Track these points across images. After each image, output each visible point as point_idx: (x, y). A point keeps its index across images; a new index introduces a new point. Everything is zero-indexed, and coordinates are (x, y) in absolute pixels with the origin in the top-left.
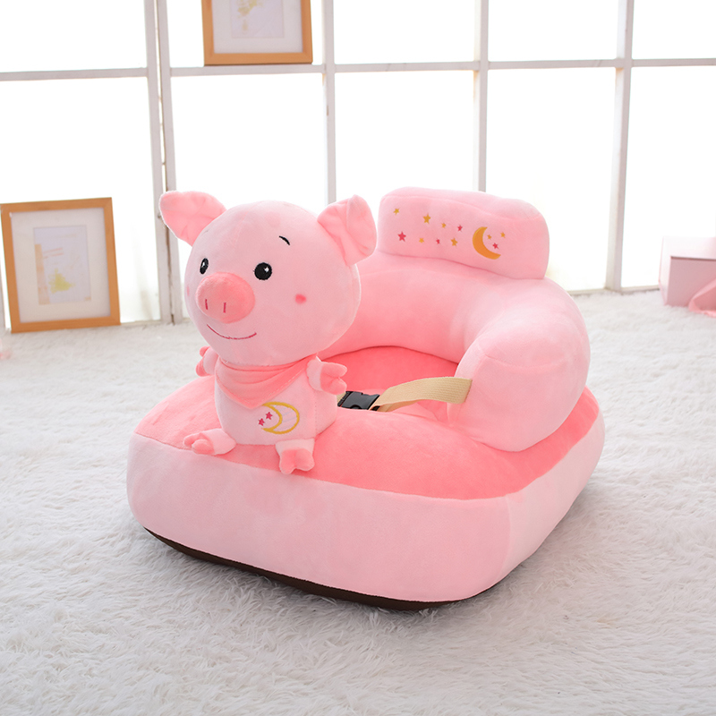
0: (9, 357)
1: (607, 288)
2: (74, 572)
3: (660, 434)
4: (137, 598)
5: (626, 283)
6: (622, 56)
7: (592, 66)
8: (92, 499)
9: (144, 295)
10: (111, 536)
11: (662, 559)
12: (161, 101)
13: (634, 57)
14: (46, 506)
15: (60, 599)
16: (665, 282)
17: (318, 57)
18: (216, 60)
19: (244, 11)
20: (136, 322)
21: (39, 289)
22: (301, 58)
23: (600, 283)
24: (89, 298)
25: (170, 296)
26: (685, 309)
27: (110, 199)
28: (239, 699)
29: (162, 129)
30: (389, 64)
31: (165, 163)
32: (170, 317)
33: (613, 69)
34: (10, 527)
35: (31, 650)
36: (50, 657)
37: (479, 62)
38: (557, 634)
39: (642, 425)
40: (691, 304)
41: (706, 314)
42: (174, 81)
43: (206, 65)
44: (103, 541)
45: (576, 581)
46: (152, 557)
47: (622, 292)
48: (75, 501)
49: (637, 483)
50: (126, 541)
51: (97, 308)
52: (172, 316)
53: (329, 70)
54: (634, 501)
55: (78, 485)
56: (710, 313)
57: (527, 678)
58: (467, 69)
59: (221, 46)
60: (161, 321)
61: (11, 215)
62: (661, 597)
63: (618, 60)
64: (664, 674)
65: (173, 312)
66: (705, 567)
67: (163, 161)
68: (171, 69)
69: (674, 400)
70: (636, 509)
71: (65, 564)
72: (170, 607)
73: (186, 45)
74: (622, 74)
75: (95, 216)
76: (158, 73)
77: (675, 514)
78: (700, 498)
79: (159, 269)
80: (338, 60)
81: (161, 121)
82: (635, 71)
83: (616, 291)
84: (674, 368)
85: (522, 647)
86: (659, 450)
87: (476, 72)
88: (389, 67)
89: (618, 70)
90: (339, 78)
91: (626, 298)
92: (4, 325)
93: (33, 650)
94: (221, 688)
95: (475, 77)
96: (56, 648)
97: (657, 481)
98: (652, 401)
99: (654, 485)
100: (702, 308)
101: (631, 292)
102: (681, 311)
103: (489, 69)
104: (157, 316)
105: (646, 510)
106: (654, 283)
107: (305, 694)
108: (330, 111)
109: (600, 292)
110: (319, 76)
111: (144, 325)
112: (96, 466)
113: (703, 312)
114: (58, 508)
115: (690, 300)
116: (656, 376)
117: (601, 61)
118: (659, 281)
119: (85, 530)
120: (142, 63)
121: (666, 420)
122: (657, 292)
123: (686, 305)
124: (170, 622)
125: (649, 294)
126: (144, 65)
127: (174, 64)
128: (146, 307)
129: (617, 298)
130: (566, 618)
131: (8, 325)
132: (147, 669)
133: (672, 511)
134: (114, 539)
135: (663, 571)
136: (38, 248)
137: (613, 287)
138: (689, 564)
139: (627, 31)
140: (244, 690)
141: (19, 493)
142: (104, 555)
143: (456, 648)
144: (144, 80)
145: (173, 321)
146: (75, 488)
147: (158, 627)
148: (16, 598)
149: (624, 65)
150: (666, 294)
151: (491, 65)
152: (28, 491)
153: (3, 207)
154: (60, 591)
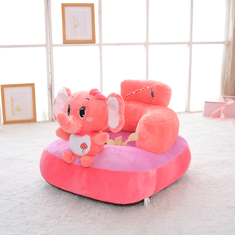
0: (3, 131)
1: (186, 111)
2: (26, 191)
3: (199, 154)
4: (44, 198)
5: (191, 110)
6: (189, 41)
7: (180, 44)
8: (30, 171)
9: (44, 113)
10: (36, 182)
12: (50, 53)
13: (193, 41)
14: (17, 174)
15: (22, 199)
16: (203, 109)
17: (97, 41)
18: (66, 42)
19: (75, 27)
20: (41, 121)
21: (12, 111)
22: (92, 41)
23: (184, 110)
24: (27, 114)
25: (52, 113)
26: (209, 117)
27: (34, 83)
29: (50, 62)
31: (51, 73)
32: (52, 120)
33: (187, 45)
34: (6, 179)
36: (20, 214)
37: (146, 43)
39: (193, 151)
40: (211, 116)
41: (215, 119)
42: (54, 48)
43: (63, 43)
44: (33, 183)
46: (47, 187)
47: (190, 112)
48: (25, 172)
50: (40, 183)
51: (30, 116)
52: (53, 119)
53: (100, 45)
55: (25, 168)
56: (217, 119)
58: (142, 45)
59: (68, 38)
60: (49, 121)
61: (4, 88)
62: (195, 198)
63: (188, 42)
65: (53, 118)
67: (50, 72)
68: (53, 45)
69: (203, 144)
71: (22, 189)
72: (53, 201)
73: (58, 37)
75: (29, 89)
76: (49, 46)
77: (201, 176)
78: (209, 172)
79: (49, 105)
80: (103, 42)
81: (50, 60)
82: (193, 45)
83: (188, 112)
84: (204, 135)
86: (198, 158)
87: (145, 46)
88: (119, 44)
89: (188, 45)
90: (103, 47)
91: (192, 114)
93: (15, 212)
95: (145, 47)
96: (21, 212)
98: (197, 144)
99: (196, 168)
100: (214, 117)
101: (193, 113)
102: (208, 118)
104: (48, 119)
106: (200, 110)
107: (93, 224)
108: (101, 57)
109: (184, 113)
110: (98, 47)
111: (44, 122)
112: (31, 163)
113: (215, 118)
114: (20, 174)
115: (211, 114)
116: (199, 137)
117: (183, 42)
119: (28, 180)
121: (201, 150)
122: (201, 113)
123: (210, 116)
124: (54, 205)
126: (45, 43)
127: (53, 43)
128: (44, 116)
129: (189, 114)
131: (2, 122)
132: (47, 217)
134: (37, 182)
136: (12, 98)
137: (188, 111)
138: (204, 189)
139: (190, 33)
141: (8, 170)
142: (34, 187)
144: (45, 48)
145: (53, 121)
146: (25, 169)
147: (50, 206)
148: (9, 199)
149: (190, 44)
150: (203, 113)
151: (149, 44)
152: (11, 169)
153: (1, 86)
154: (22, 197)
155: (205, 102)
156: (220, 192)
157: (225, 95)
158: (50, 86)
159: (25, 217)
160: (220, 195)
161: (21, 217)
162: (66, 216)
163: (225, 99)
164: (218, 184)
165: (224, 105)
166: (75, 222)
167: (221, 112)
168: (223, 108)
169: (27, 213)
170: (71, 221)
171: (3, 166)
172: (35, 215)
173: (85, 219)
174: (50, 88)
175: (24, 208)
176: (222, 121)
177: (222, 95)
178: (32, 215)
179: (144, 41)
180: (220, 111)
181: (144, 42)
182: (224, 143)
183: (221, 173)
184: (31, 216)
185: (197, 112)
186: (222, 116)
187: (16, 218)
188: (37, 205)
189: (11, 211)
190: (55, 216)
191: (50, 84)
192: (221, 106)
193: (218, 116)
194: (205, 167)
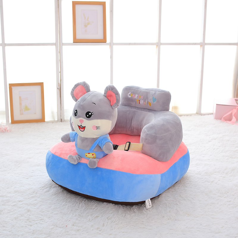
0: (10, 131)
1: (197, 113)
2: (33, 197)
3: (209, 160)
4: (52, 205)
5: (203, 112)
6: (202, 42)
8: (37, 176)
9: (53, 113)
10: (43, 187)
11: (206, 197)
12: (59, 53)
13: (206, 42)
14: (23, 178)
15: (28, 206)
16: (215, 112)
17: (108, 40)
18: (76, 41)
19: (86, 26)
20: (50, 121)
21: (20, 110)
22: (103, 41)
23: (195, 112)
24: (35, 113)
25: (61, 113)
26: (220, 120)
27: (43, 83)
29: (60, 62)
30: (130, 43)
31: (60, 72)
32: (60, 120)
33: (199, 46)
34: (13, 184)
35: (21, 220)
36: (26, 222)
37: (158, 43)
39: (204, 157)
40: (222, 119)
42: (64, 47)
43: (73, 42)
44: (40, 189)
47: (201, 115)
48: (32, 176)
49: (201, 174)
50: (48, 189)
51: (38, 116)
52: (61, 119)
53: (111, 45)
54: (199, 180)
55: (33, 171)
56: (228, 122)
58: (154, 45)
59: (78, 37)
60: (58, 121)
61: (12, 87)
62: (204, 208)
65: (62, 118)
68: (63, 43)
69: (214, 149)
70: (200, 182)
71: (29, 195)
72: (60, 208)
73: (68, 36)
75: (38, 88)
76: (59, 45)
77: (211, 184)
78: (219, 179)
79: (57, 105)
80: (114, 42)
81: (59, 59)
82: (205, 46)
83: (200, 114)
84: (215, 139)
86: (208, 165)
87: (157, 46)
88: (130, 44)
89: (201, 46)
90: (114, 47)
91: (203, 116)
92: (9, 121)
95: (157, 47)
96: (28, 220)
97: (206, 174)
98: (208, 149)
100: (226, 120)
101: (204, 115)
102: (219, 121)
104: (56, 119)
105: (202, 183)
106: (211, 112)
107: (100, 234)
108: (111, 57)
109: (195, 114)
110: (108, 46)
111: (53, 122)
112: (38, 166)
113: (226, 121)
114: (27, 178)
115: (222, 117)
116: (210, 141)
117: (196, 43)
118: (213, 111)
119: (35, 185)
120: (54, 41)
121: (211, 155)
122: (212, 115)
123: (221, 119)
124: (61, 212)
126: (55, 42)
128: (53, 116)
129: (200, 116)
131: (10, 121)
132: (54, 226)
133: (210, 183)
134: (44, 188)
135: (206, 201)
136: (20, 97)
137: (199, 113)
138: (213, 199)
139: (203, 34)
141: (15, 174)
142: (41, 193)
144: (55, 46)
145: (61, 121)
146: (32, 173)
147: (57, 214)
148: (15, 205)
149: (203, 45)
150: (215, 115)
151: (162, 44)
152: (18, 173)
153: (10, 84)
154: (28, 203)
155: (217, 104)
156: (230, 201)
157: (237, 97)
158: (59, 85)
159: (31, 226)
160: (229, 205)
161: (28, 225)
162: (73, 225)
163: (237, 101)
164: (228, 193)
165: (236, 108)
166: (82, 231)
167: (233, 115)
168: (235, 111)
169: (33, 221)
170: (78, 230)
171: (10, 169)
172: (41, 223)
173: (92, 229)
174: (59, 88)
175: (30, 215)
176: (233, 124)
177: (234, 97)
178: (39, 223)
179: (155, 41)
180: (231, 114)
181: (156, 42)
182: (235, 148)
183: (231, 181)
184: (37, 224)
185: (208, 114)
186: (234, 119)
187: (22, 227)
188: (43, 212)
189: (17, 218)
190: (62, 225)
191: (59, 83)
192: (233, 109)
193: (229, 119)
194: (215, 174)
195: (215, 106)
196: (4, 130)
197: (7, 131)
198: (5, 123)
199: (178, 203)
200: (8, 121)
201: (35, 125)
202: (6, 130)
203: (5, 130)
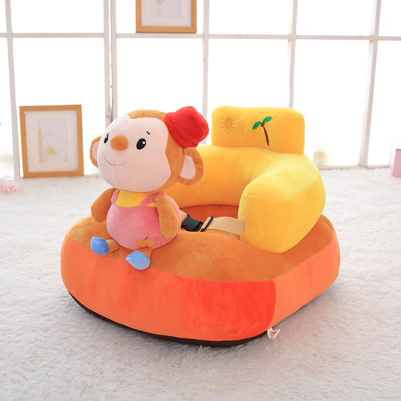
0: (20, 192)
1: (359, 165)
3: (380, 251)
5: (370, 163)
7: (356, 39)
11: (373, 323)
12: (110, 52)
13: (380, 35)
14: (32, 277)
16: (392, 163)
17: (200, 29)
18: (142, 30)
19: (159, 2)
20: (93, 174)
21: (40, 154)
22: (191, 30)
23: (356, 163)
24: (67, 160)
27: (81, 105)
28: (126, 392)
29: (111, 67)
30: (240, 35)
31: (112, 87)
33: (368, 41)
34: (11, 288)
37: (291, 35)
38: (308, 364)
39: (370, 245)
42: (118, 40)
43: (137, 32)
45: (321, 333)
47: (367, 168)
48: (48, 275)
49: (364, 279)
51: (71, 166)
53: (206, 37)
54: (360, 289)
55: (51, 266)
57: (288, 388)
58: (284, 39)
59: (146, 22)
61: (25, 112)
62: (369, 345)
63: (371, 36)
64: (367, 390)
66: (397, 329)
67: (111, 85)
68: (117, 34)
69: (390, 232)
70: (361, 294)
73: (126, 21)
74: (372, 44)
75: (72, 115)
76: (110, 36)
77: (383, 298)
78: (399, 289)
80: (211, 32)
81: (110, 63)
82: (379, 42)
83: (365, 167)
84: (393, 213)
85: (287, 370)
86: (378, 260)
87: (289, 40)
88: (239, 37)
89: (371, 42)
90: (211, 41)
91: (370, 171)
92: (20, 174)
94: (117, 385)
95: (289, 43)
98: (378, 232)
99: (373, 280)
101: (373, 168)
103: (297, 39)
105: (366, 295)
106: (386, 163)
107: (163, 391)
108: (205, 60)
109: (355, 167)
110: (200, 40)
114: (39, 279)
116: (382, 217)
117: (361, 37)
118: (390, 162)
121: (384, 243)
122: (387, 169)
125: (383, 169)
126: (102, 31)
127: (118, 31)
129: (365, 171)
130: (315, 355)
131: (22, 174)
133: (380, 297)
135: (372, 330)
136: (39, 131)
137: (363, 165)
138: (388, 327)
140: (130, 387)
141: (18, 269)
143: (251, 369)
144: (102, 39)
149: (374, 39)
150: (392, 169)
151: (298, 37)
152: (23, 268)
153: (21, 108)
154: (35, 326)
155: (397, 150)
158: (109, 111)
171: (10, 261)
174: (110, 115)
179: (287, 31)
181: (287, 34)
185: (381, 168)
188: (61, 344)
190: (93, 371)
191: (109, 107)
194: (392, 279)
195: (394, 152)
196: (9, 190)
197: (15, 191)
198: (13, 176)
199: (318, 333)
200: (17, 173)
201: (65, 181)
202: (13, 189)
203: (11, 189)
